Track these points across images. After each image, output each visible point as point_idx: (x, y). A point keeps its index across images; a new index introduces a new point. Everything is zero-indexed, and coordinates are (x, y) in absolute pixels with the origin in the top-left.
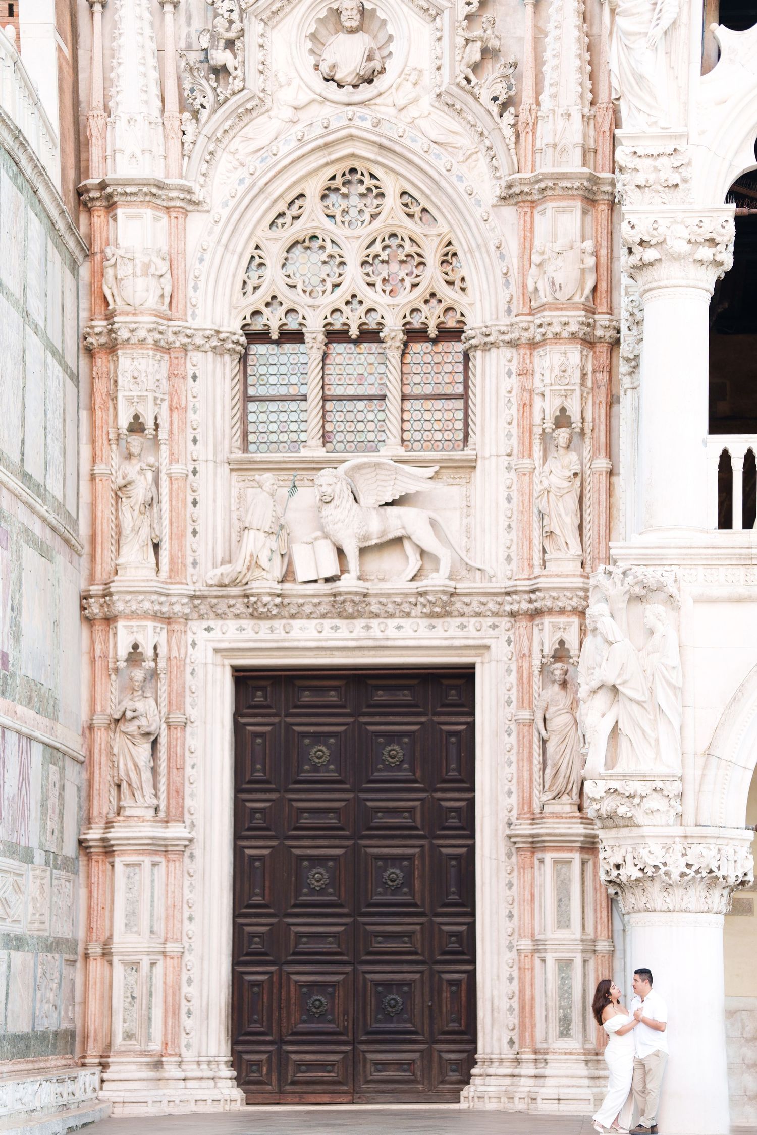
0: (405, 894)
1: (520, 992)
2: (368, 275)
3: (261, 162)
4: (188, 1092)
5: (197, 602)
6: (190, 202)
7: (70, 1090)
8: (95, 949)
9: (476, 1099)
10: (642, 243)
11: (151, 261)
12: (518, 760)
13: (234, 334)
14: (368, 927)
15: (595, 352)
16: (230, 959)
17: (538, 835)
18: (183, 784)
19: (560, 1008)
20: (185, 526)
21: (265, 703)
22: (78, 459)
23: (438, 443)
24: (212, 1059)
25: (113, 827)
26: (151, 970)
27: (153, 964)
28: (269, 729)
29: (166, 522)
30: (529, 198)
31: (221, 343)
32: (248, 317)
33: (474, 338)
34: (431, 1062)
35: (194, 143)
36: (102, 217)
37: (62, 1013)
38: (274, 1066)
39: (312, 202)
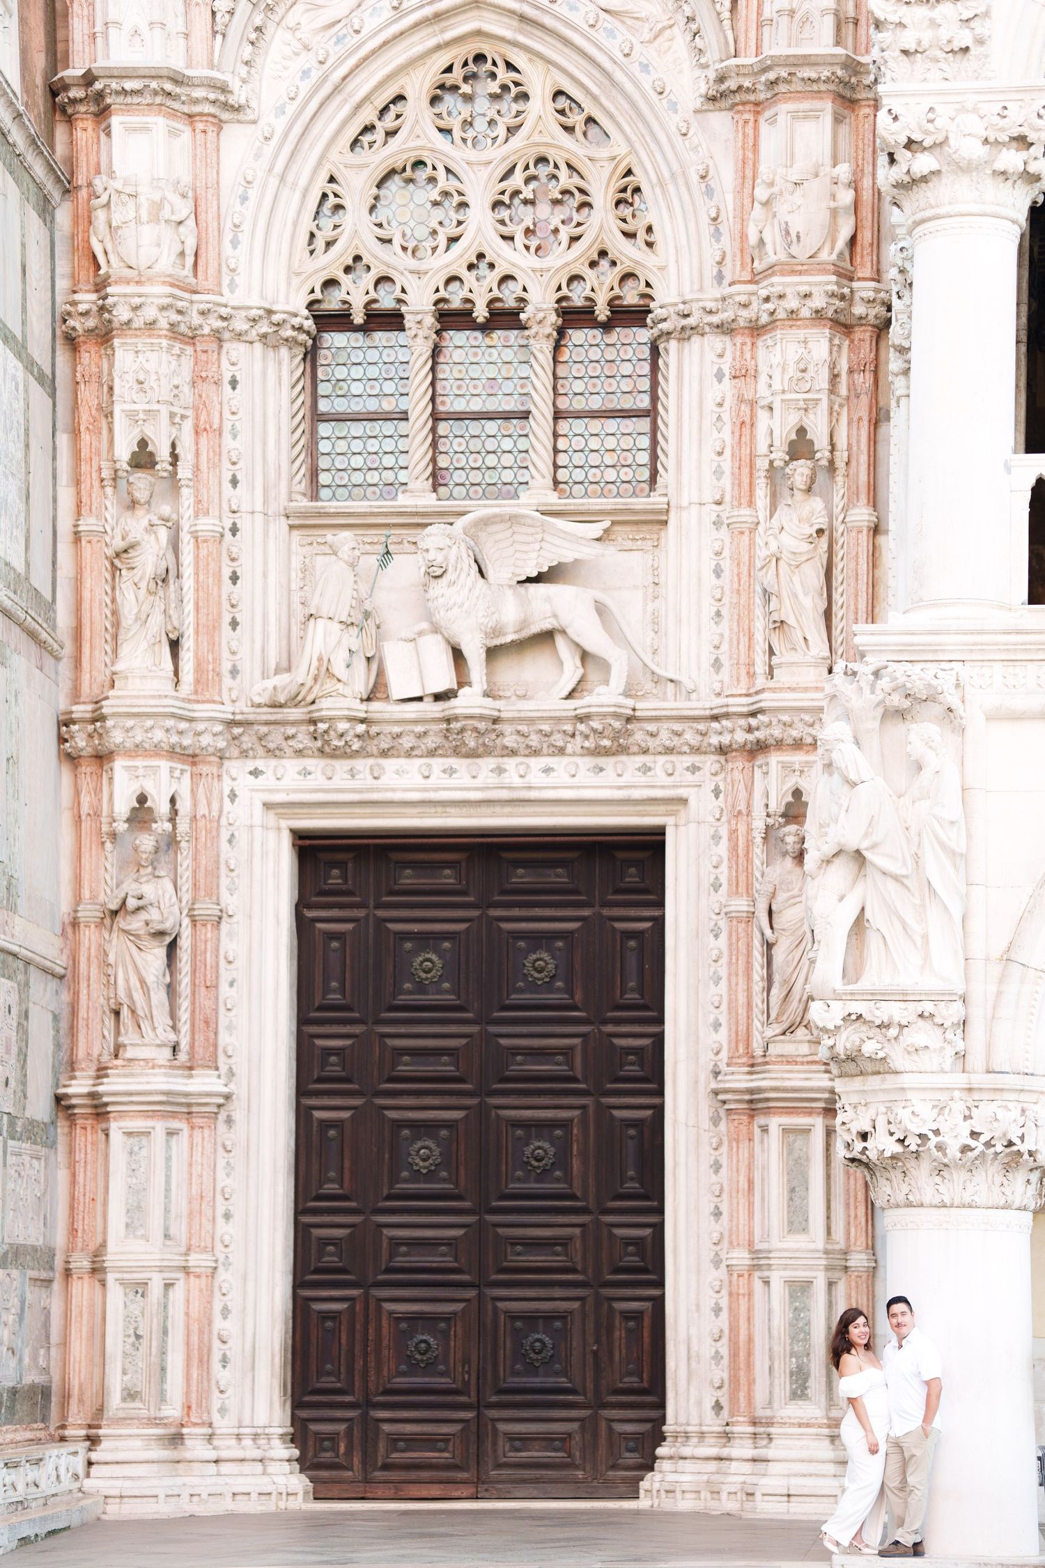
0: (558, 1180)
1: (731, 1330)
2: (502, 222)
3: (336, 43)
4: (221, 1480)
5: (237, 731)
6: (226, 106)
7: (30, 1479)
8: (81, 1262)
9: (663, 1494)
10: (910, 144)
11: (163, 199)
12: (730, 975)
13: (296, 315)
14: (500, 1230)
15: (852, 341)
16: (290, 1278)
17: (759, 1090)
18: (216, 1010)
19: (791, 1355)
20: (220, 615)
21: (344, 887)
22: (55, 509)
23: (610, 486)
24: (259, 1431)
25: (107, 1076)
26: (166, 1295)
27: (168, 1286)
28: (350, 926)
29: (189, 607)
30: (752, 97)
31: (275, 329)
32: (318, 290)
33: (665, 320)
34: (595, 1435)
35: (231, 13)
36: (90, 130)
37: (27, 1360)
38: (356, 1441)
39: (417, 109)
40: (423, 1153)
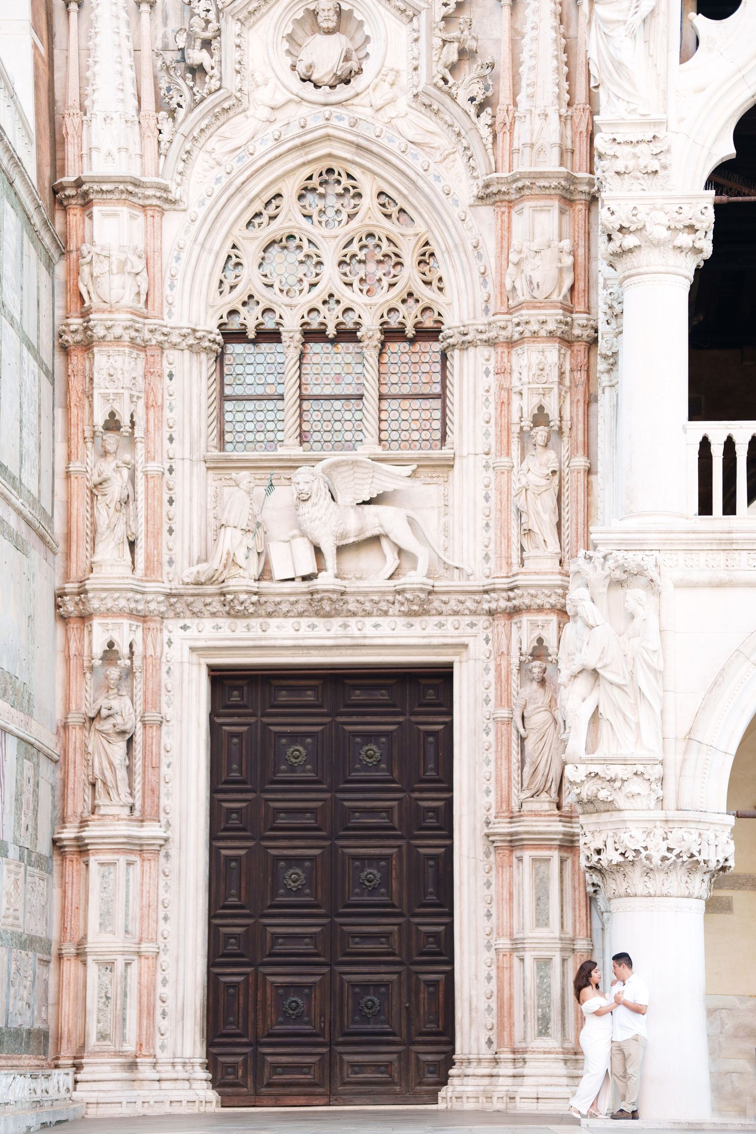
0: (383, 895)
1: (498, 991)
2: (345, 274)
3: (238, 161)
4: (162, 1093)
5: (173, 600)
6: (167, 200)
7: (44, 1087)
8: (69, 949)
9: (454, 1099)
10: (621, 229)
11: (127, 259)
12: (496, 759)
13: (211, 333)
14: (345, 928)
15: (572, 351)
16: (206, 960)
17: (517, 833)
18: (159, 783)
19: (539, 1007)
20: (161, 525)
21: (241, 703)
22: (54, 457)
23: (416, 443)
24: (187, 1061)
25: (87, 826)
26: (126, 971)
27: (127, 964)
28: (245, 728)
30: (507, 198)
31: (197, 341)
32: (225, 316)
33: (451, 337)
34: (408, 1063)
35: (171, 142)
36: (78, 215)
37: (36, 1013)
38: (250, 1068)
39: (289, 202)
40: (294, 877)
